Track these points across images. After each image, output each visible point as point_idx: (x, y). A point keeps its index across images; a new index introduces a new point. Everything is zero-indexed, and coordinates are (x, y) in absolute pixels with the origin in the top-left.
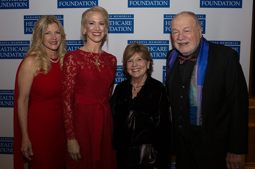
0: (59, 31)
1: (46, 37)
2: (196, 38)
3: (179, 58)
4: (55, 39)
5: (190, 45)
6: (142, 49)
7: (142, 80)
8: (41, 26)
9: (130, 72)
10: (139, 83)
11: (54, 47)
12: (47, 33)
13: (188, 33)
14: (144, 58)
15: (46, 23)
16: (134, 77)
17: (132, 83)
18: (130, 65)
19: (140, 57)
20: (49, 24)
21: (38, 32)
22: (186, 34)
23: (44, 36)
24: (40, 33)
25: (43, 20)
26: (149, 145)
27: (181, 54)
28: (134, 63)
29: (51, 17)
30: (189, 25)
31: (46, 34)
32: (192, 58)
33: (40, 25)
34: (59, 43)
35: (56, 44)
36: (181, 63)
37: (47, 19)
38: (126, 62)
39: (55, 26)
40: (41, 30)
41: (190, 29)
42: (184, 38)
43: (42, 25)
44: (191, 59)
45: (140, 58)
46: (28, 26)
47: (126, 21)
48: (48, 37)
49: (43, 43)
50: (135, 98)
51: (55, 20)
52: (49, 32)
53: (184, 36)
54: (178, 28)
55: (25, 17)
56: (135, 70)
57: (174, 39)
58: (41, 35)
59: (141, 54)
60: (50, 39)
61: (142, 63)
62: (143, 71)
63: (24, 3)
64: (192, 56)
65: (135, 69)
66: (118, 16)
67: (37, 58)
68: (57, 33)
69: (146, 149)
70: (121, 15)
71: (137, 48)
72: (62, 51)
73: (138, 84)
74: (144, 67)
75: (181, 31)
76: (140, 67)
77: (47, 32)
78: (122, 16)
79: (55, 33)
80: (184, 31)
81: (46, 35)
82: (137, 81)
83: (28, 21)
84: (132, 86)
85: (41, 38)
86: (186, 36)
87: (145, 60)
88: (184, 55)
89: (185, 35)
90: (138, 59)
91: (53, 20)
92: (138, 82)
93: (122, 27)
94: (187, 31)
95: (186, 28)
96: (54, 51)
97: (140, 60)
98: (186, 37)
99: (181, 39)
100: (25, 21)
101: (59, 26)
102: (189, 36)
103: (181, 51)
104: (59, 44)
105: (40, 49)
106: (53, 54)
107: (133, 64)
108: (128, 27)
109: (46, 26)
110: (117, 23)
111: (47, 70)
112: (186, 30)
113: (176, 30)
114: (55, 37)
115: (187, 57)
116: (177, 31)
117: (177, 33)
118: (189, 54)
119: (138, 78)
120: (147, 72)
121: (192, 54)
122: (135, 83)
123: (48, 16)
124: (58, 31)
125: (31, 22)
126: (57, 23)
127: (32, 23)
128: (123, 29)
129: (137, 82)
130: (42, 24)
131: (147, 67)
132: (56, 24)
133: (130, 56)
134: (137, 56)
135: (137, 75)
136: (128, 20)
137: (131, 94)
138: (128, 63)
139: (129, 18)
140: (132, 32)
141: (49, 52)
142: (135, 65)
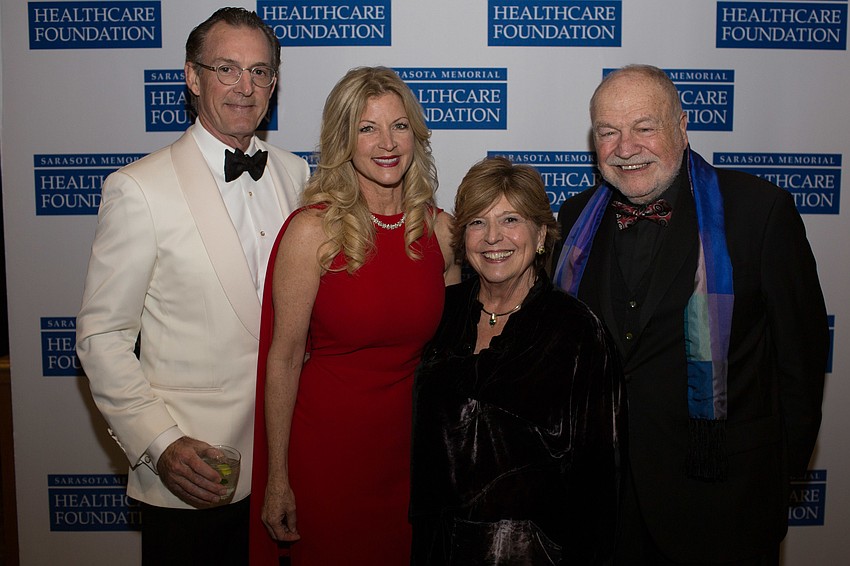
0: (404, 121)
1: (362, 139)
2: (674, 146)
3: (619, 210)
4: (389, 146)
5: (655, 170)
6: (522, 181)
7: (516, 292)
8: (345, 105)
9: (476, 260)
10: (504, 299)
11: (388, 175)
12: (367, 129)
13: (647, 133)
14: (527, 216)
15: (360, 96)
16: (488, 278)
17: (483, 298)
18: (475, 236)
19: (513, 209)
20: (372, 97)
21: (338, 126)
22: (642, 139)
23: (355, 139)
24: (343, 129)
25: (353, 83)
26: (523, 523)
27: (624, 199)
28: (489, 231)
29: (380, 74)
30: (651, 112)
31: (362, 130)
32: (659, 212)
33: (343, 101)
34: (404, 161)
35: (395, 164)
36: (621, 227)
37: (366, 80)
38: (465, 227)
39: (391, 103)
40: (347, 120)
41: (654, 125)
42: (637, 151)
43: (349, 103)
44: (654, 213)
45: (512, 215)
46: (158, 106)
47: (482, 91)
48: (368, 142)
49: (352, 161)
50: (483, 351)
51: (390, 85)
52: (371, 125)
53: (637, 146)
54: (618, 121)
55: (148, 75)
56: (493, 256)
57: (602, 152)
58: (345, 135)
59: (518, 199)
60: (374, 147)
61: (518, 233)
62: (521, 259)
63: (144, 28)
64: (662, 203)
65: (492, 251)
66: (457, 74)
67: (330, 214)
68: (399, 126)
69: (515, 537)
70: (467, 70)
71: (506, 180)
72: (415, 187)
73: (502, 304)
74: (525, 245)
75: (626, 131)
76: (512, 247)
77: (366, 124)
78: (470, 75)
79: (390, 127)
80: (634, 128)
81: (362, 136)
82: (498, 292)
83: (158, 89)
84: (480, 306)
85: (345, 146)
86: (641, 143)
87: (529, 222)
88: (632, 201)
89: (637, 142)
90: (507, 216)
91: (383, 82)
92: (502, 297)
93: (469, 110)
94: (645, 130)
95: (641, 121)
96: (391, 189)
97: (511, 220)
98: (641, 147)
99: (626, 154)
100: (148, 90)
101: (403, 102)
102: (652, 144)
103: (625, 189)
104: (404, 165)
105: (342, 184)
106: (388, 198)
107: (488, 235)
108: (489, 110)
109: (362, 102)
110: (452, 96)
111: (361, 259)
112: (642, 125)
113: (609, 126)
114: (392, 141)
115: (642, 207)
116: (612, 130)
117: (612, 136)
118: (649, 198)
119: (500, 284)
120: (534, 262)
121: (661, 197)
122: (490, 299)
123: (369, 70)
124: (400, 122)
125: (168, 93)
126: (398, 94)
127: (171, 95)
128: (472, 116)
129: (498, 297)
130: (350, 97)
131: (535, 246)
132: (395, 96)
133: (481, 206)
134: (502, 207)
135: (498, 273)
136: (490, 87)
137: (473, 338)
138: (472, 227)
139: (490, 79)
140: (502, 125)
141: (371, 191)
142: (492, 239)
